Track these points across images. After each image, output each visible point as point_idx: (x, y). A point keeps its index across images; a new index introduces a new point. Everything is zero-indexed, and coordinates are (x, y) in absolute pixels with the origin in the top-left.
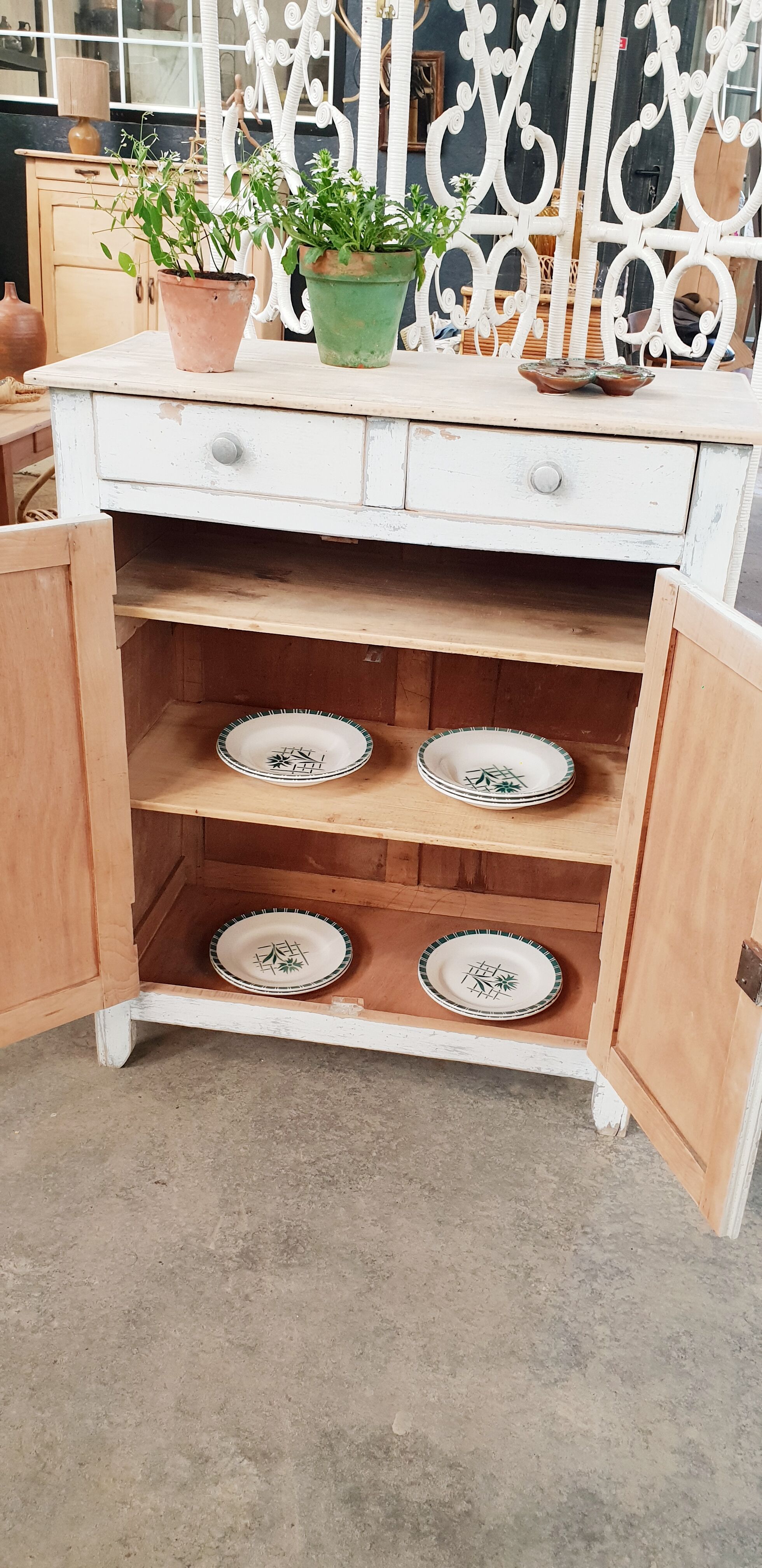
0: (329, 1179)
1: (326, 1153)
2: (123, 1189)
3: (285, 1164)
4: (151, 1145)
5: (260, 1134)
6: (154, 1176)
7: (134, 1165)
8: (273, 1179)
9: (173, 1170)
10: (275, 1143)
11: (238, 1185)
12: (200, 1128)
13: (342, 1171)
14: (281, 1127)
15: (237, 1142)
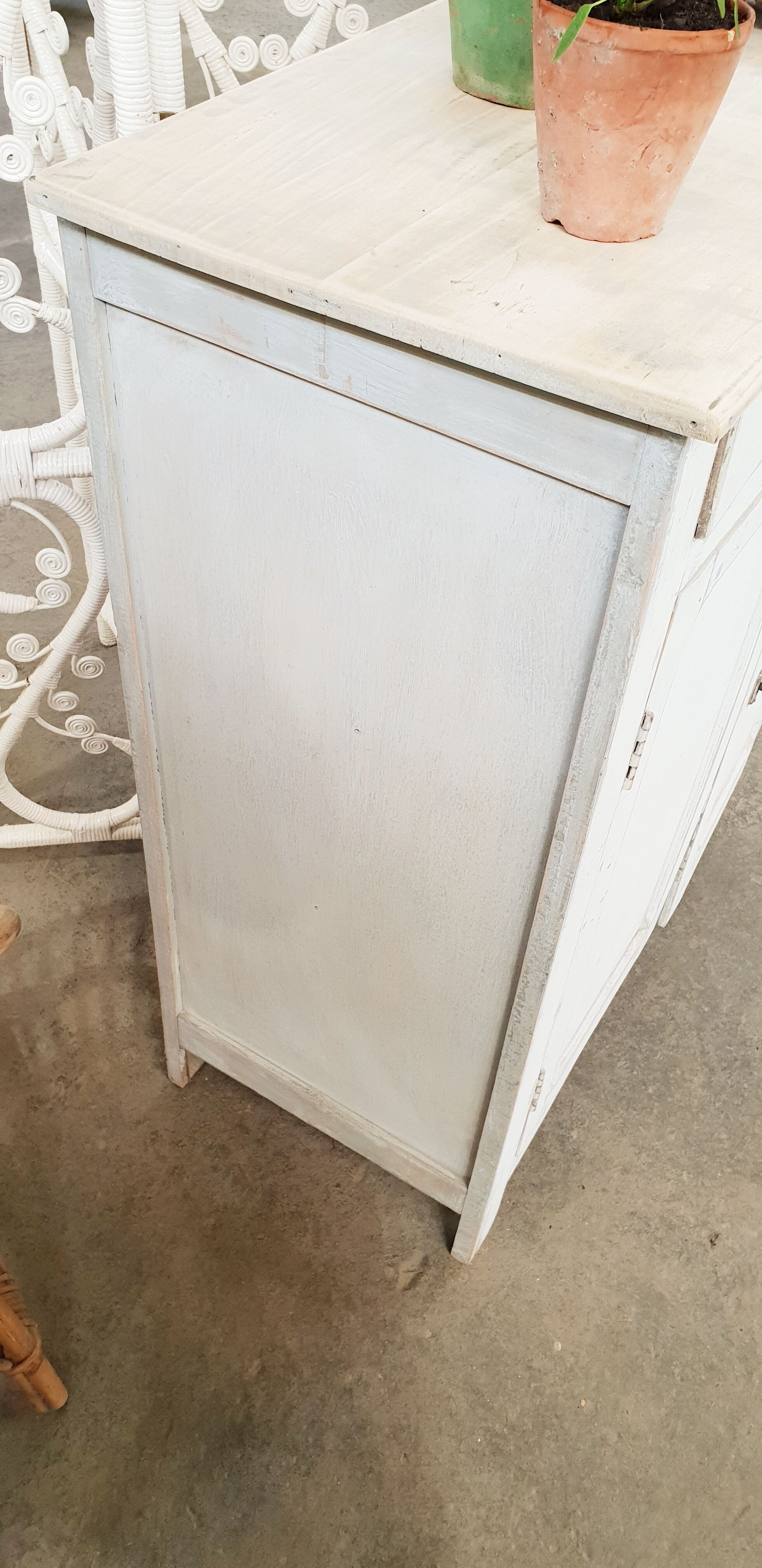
0: (738, 1063)
1: (698, 1053)
2: (717, 1285)
3: (708, 1099)
4: (644, 1237)
5: (652, 1109)
6: (700, 1244)
7: (676, 1262)
8: (728, 1118)
9: (692, 1220)
10: (670, 1100)
11: (731, 1156)
12: (625, 1171)
13: (728, 1047)
14: (644, 1084)
15: (660, 1137)
